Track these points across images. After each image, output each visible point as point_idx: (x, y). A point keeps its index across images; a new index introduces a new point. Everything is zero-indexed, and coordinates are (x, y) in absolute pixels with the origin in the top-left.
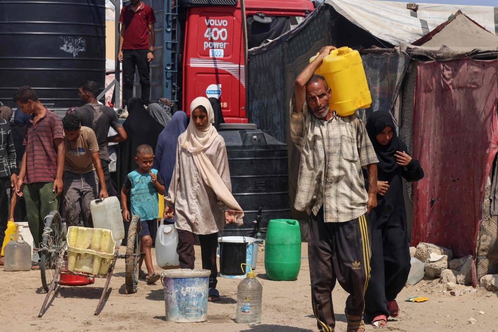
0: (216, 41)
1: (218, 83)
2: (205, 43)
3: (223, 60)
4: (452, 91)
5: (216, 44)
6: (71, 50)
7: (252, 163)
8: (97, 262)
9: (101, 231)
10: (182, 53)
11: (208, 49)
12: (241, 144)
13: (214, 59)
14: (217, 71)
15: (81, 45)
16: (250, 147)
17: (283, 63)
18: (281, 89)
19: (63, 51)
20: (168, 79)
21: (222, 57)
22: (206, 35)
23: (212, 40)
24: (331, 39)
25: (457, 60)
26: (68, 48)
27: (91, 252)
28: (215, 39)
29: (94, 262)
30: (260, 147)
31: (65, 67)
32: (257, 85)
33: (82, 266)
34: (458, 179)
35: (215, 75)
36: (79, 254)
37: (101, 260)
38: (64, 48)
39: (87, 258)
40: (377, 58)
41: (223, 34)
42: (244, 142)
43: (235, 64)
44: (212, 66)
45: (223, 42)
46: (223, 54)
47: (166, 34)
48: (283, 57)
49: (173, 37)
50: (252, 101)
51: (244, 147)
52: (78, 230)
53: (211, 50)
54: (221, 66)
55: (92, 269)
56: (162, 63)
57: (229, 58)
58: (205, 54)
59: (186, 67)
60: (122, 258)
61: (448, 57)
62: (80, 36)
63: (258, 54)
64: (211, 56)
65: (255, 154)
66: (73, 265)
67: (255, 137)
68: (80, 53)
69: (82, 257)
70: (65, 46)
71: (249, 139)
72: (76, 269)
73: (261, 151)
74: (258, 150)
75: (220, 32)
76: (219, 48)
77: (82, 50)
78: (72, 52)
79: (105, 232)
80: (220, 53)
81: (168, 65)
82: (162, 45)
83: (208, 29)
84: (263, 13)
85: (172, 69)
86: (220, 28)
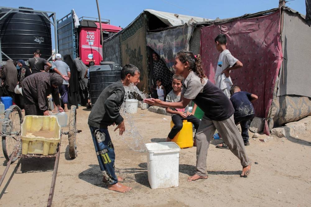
0: (91, 39)
1: (92, 53)
2: (87, 40)
3: (93, 46)
4: (230, 37)
5: (91, 40)
6: (38, 41)
7: (115, 77)
8: (46, 146)
9: (49, 117)
10: (79, 43)
11: (88, 42)
12: (110, 69)
13: (91, 45)
14: (91, 50)
16: (114, 71)
17: (120, 42)
18: (119, 52)
19: (35, 42)
20: (75, 52)
22: (87, 37)
23: (89, 39)
24: (147, 26)
25: (231, 22)
26: (37, 40)
27: (40, 139)
28: (90, 38)
29: (44, 145)
30: (119, 71)
31: (36, 47)
32: (107, 52)
33: (34, 149)
34: (237, 79)
35: (91, 51)
36: (31, 142)
37: (49, 144)
38: (36, 40)
39: (38, 143)
40: (173, 30)
41: (93, 37)
42: (112, 68)
43: (97, 47)
44: (90, 47)
45: (93, 40)
47: (73, 36)
48: (120, 40)
49: (76, 38)
50: (105, 58)
51: (112, 71)
52: (32, 118)
53: (89, 42)
54: (93, 48)
55: (42, 151)
56: (73, 46)
57: (95, 45)
58: (87, 44)
59: (80, 48)
60: (65, 134)
61: (224, 22)
62: (42, 36)
63: (108, 41)
64: (89, 44)
65: (117, 73)
66: (27, 150)
67: (116, 67)
68: (42, 42)
69: (33, 143)
70: (36, 39)
71: (114, 67)
72: (29, 152)
73: (119, 72)
74: (118, 72)
75: (92, 36)
77: (43, 41)
79: (53, 118)
80: (92, 43)
81: (75, 47)
82: (72, 40)
83: (88, 35)
84: (106, 31)
85: (76, 48)
86: (92, 35)
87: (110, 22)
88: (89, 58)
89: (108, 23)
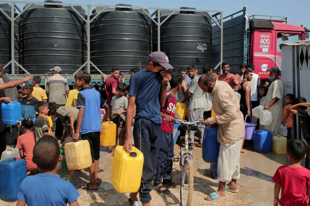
0: (265, 45)
1: (266, 63)
2: (261, 45)
11: (262, 48)
13: (265, 53)
15: (205, 47)
19: (198, 49)
21: (268, 52)
22: (261, 42)
23: (263, 44)
26: (200, 48)
28: (265, 43)
35: (265, 60)
38: (198, 48)
41: (268, 41)
43: (273, 55)
44: (264, 56)
45: (268, 45)
46: (268, 51)
47: (244, 41)
54: (268, 56)
57: (270, 52)
58: (260, 50)
59: (252, 56)
62: (205, 42)
64: (263, 51)
68: (205, 50)
70: (199, 47)
75: (266, 41)
76: (266, 48)
77: (205, 49)
78: (201, 50)
81: (246, 55)
83: (262, 39)
84: (286, 32)
85: (248, 57)
86: (267, 39)
87: (287, 20)
88: (262, 69)
89: (285, 21)
